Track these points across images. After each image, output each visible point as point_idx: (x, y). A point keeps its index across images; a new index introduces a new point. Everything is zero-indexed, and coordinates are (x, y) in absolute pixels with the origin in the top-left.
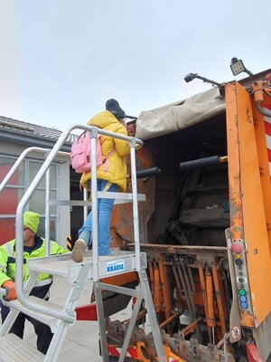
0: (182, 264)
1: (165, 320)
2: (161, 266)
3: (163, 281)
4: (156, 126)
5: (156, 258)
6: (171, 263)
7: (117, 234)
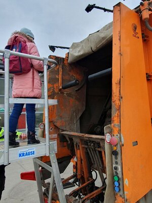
0: (93, 147)
1: (85, 183)
2: (80, 147)
3: (82, 158)
4: (79, 51)
5: (78, 142)
6: (86, 146)
7: (55, 125)
